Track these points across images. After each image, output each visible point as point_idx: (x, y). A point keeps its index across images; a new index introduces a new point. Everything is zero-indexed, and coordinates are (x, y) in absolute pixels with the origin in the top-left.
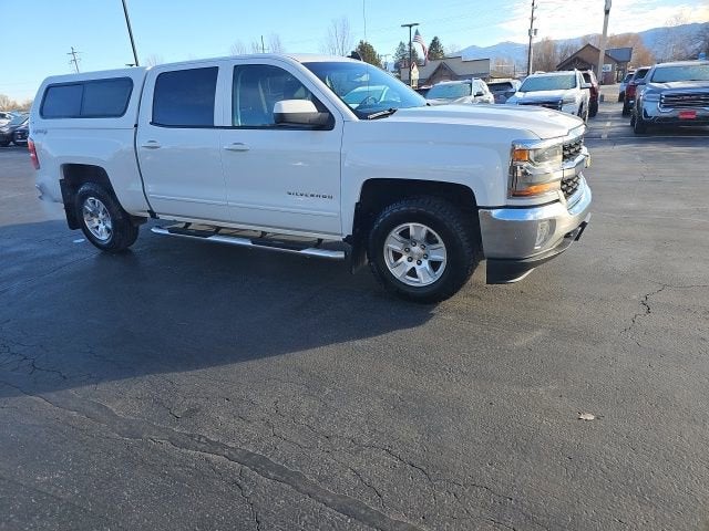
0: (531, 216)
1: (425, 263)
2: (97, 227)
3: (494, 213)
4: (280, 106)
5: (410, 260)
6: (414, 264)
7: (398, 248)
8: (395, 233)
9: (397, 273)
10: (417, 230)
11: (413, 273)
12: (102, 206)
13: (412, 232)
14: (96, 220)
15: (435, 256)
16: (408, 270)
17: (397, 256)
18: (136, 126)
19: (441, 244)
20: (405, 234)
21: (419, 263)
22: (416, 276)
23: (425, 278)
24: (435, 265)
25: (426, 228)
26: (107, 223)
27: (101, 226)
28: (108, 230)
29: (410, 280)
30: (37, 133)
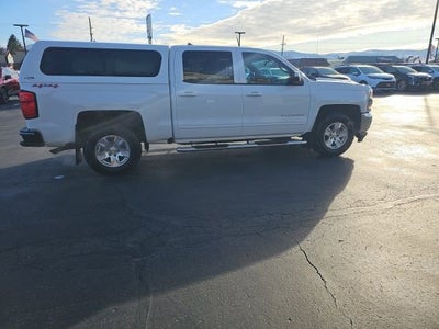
2: (109, 159)
5: (331, 139)
8: (328, 128)
10: (338, 125)
12: (121, 141)
13: (335, 126)
15: (342, 135)
16: (332, 143)
18: (169, 83)
20: (332, 128)
21: (335, 139)
22: (335, 145)
25: (341, 124)
26: (120, 154)
27: (112, 156)
28: (121, 158)
29: (333, 148)
30: (40, 86)
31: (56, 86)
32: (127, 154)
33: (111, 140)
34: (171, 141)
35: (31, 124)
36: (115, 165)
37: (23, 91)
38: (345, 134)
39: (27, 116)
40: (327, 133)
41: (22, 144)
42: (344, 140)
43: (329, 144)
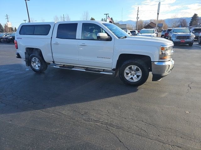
0: (164, 64)
1: (135, 76)
2: (35, 66)
3: (156, 63)
4: (99, 34)
5: (131, 75)
6: (132, 76)
7: (128, 72)
8: (127, 68)
9: (127, 78)
10: (134, 67)
11: (132, 78)
12: (38, 60)
13: (132, 68)
14: (35, 64)
15: (138, 74)
16: (130, 78)
17: (127, 74)
18: (51, 38)
19: (140, 71)
20: (130, 68)
21: (134, 76)
22: (133, 79)
23: (135, 80)
24: (138, 76)
25: (136, 67)
27: (36, 65)
28: (39, 66)
29: (131, 80)
30: (18, 38)
31: (21, 39)
33: (35, 59)
35: (17, 51)
36: (37, 68)
38: (140, 73)
39: (16, 48)
41: (17, 57)
42: (140, 78)
43: (128, 78)
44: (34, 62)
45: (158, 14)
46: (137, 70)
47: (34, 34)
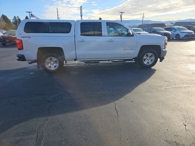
1: (150, 60)
2: (50, 67)
5: (147, 60)
10: (150, 54)
14: (50, 64)
16: (147, 62)
17: (145, 60)
19: (154, 56)
23: (150, 63)
25: (151, 54)
26: (55, 65)
27: (52, 66)
28: (55, 66)
29: (148, 64)
30: (24, 37)
31: (30, 37)
32: (57, 65)
33: (51, 59)
34: (75, 60)
35: (21, 52)
36: (53, 69)
37: (17, 39)
38: (153, 58)
39: (19, 49)
40: (145, 58)
41: (18, 60)
42: (153, 61)
43: (145, 63)
44: (48, 63)
45: (81, 16)
46: (151, 56)
47: (50, 32)
